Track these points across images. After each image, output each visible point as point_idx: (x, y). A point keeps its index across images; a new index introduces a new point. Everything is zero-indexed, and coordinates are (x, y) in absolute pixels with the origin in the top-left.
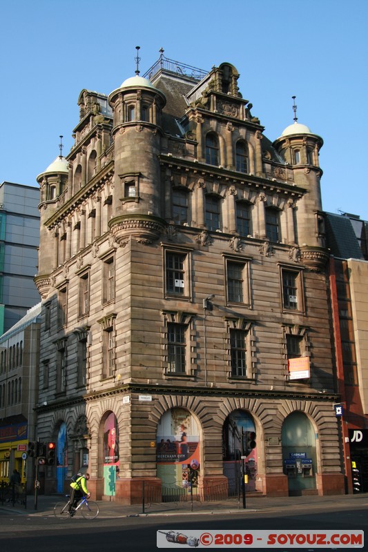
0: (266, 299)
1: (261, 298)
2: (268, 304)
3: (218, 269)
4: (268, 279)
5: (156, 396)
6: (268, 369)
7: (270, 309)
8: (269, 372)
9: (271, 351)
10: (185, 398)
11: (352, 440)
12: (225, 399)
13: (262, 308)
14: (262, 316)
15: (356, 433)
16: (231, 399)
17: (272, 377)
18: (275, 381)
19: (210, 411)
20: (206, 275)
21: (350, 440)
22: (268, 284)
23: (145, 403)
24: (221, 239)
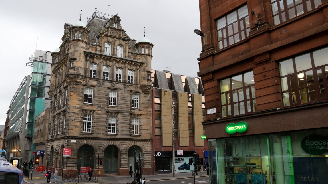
0: (125, 104)
1: (123, 104)
2: (126, 106)
3: (106, 94)
4: (126, 97)
5: (77, 140)
6: (124, 130)
7: (126, 108)
8: (124, 131)
9: (126, 123)
10: (89, 141)
11: (157, 156)
12: (105, 141)
13: (123, 108)
14: (123, 111)
15: (158, 153)
16: (108, 141)
17: (125, 133)
18: (126, 135)
19: (99, 146)
20: (101, 96)
21: (156, 155)
22: (126, 99)
23: (73, 143)
24: (108, 82)
